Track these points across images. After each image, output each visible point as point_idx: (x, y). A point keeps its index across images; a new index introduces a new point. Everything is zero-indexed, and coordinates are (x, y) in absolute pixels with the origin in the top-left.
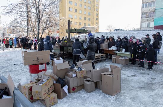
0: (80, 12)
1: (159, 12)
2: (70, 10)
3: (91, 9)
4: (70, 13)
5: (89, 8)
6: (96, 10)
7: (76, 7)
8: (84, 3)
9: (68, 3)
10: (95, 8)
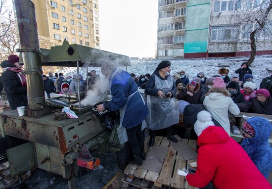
0: (73, 32)
1: (190, 34)
2: (56, 28)
3: (89, 30)
4: (56, 31)
5: (86, 27)
6: (95, 32)
7: (65, 24)
8: (77, 19)
9: (51, 16)
10: (95, 29)
